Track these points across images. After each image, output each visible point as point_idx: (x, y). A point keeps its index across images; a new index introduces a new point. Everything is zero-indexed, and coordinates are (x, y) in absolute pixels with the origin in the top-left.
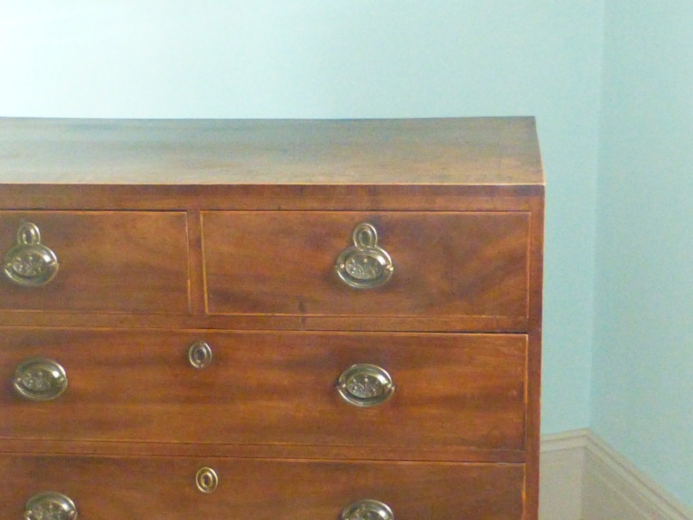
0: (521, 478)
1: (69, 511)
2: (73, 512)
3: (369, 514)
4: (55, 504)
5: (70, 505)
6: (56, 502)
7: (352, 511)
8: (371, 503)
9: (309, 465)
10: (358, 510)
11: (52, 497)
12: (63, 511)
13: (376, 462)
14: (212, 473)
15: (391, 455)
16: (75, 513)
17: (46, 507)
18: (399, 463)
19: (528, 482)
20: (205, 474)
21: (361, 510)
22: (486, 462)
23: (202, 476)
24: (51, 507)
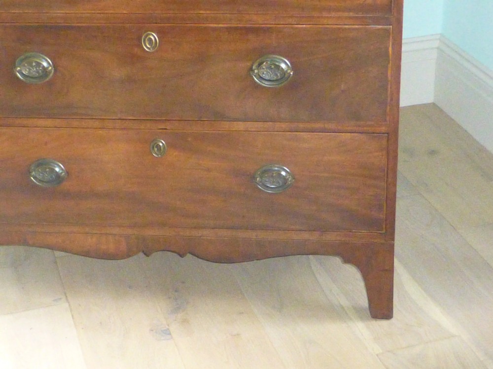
0: (389, 37)
1: (48, 68)
2: (50, 68)
3: (273, 67)
4: (37, 62)
5: (49, 63)
6: (38, 61)
7: (260, 64)
8: (274, 58)
9: (227, 28)
10: (264, 64)
11: (34, 57)
12: (44, 66)
13: (278, 26)
14: (154, 36)
15: (290, 21)
16: (52, 69)
17: (30, 64)
18: (296, 26)
19: (394, 39)
20: (148, 37)
21: (267, 63)
22: (362, 25)
23: (146, 39)
24: (34, 64)
